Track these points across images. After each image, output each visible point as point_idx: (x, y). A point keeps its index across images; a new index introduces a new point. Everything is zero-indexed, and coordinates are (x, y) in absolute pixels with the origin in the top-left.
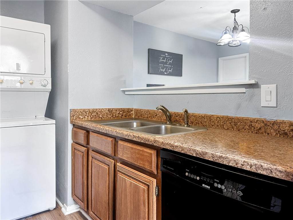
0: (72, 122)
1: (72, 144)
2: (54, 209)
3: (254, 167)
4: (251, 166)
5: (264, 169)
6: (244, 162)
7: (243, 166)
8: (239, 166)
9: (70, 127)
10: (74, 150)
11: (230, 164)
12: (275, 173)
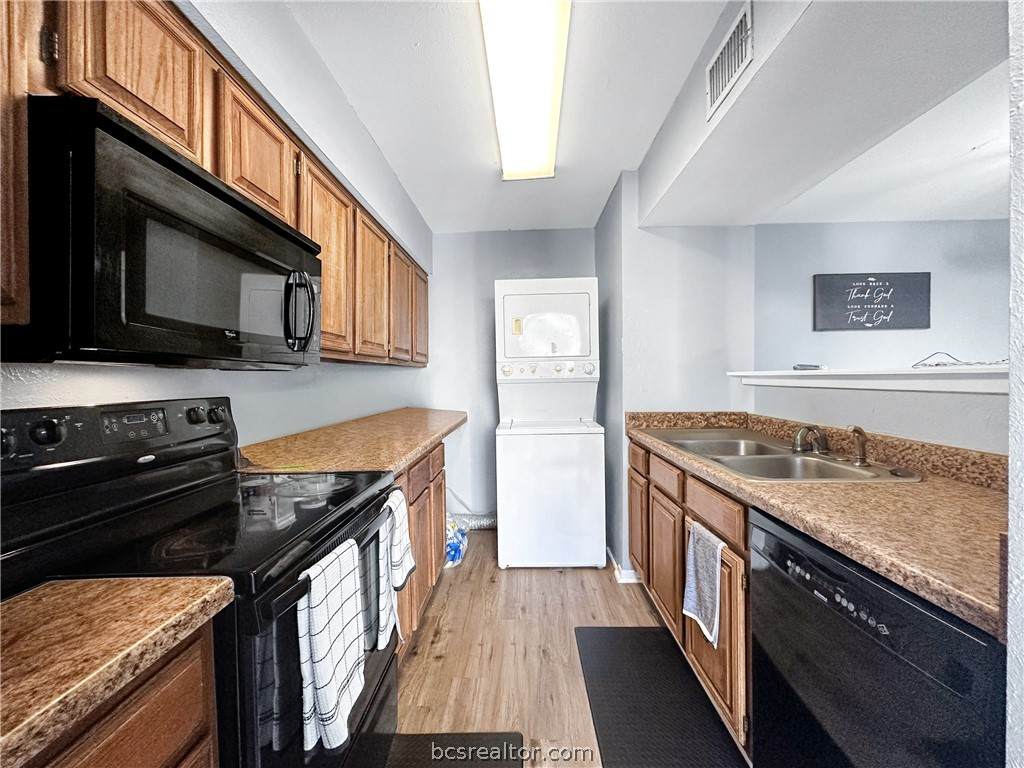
0: (628, 433)
1: (629, 470)
2: (604, 568)
3: (911, 581)
4: (906, 578)
5: (933, 592)
6: (892, 564)
7: (891, 574)
8: (882, 571)
9: (626, 442)
10: (631, 479)
11: (865, 563)
12: (957, 606)
